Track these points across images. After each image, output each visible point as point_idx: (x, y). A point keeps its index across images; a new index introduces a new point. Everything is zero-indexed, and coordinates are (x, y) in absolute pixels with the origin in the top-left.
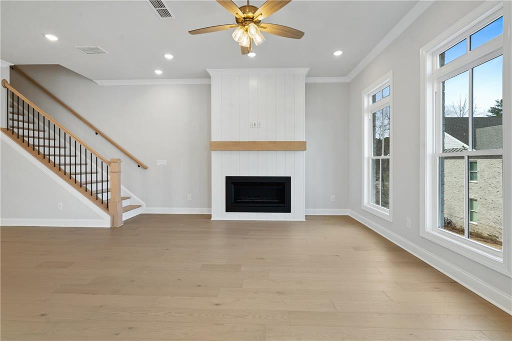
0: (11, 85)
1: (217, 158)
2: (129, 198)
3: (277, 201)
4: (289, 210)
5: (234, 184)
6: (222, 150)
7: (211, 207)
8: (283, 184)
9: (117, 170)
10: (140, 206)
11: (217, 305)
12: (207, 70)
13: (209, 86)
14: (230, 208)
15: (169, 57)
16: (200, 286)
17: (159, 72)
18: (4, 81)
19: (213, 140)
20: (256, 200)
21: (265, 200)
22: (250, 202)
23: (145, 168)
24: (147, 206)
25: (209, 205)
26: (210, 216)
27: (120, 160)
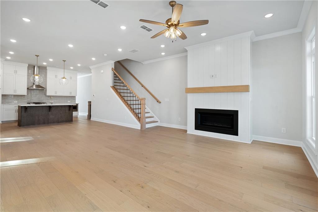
0: (115, 70)
1: (191, 97)
2: (153, 117)
3: (230, 126)
4: (237, 134)
5: (200, 113)
6: (193, 93)
7: (187, 126)
8: (233, 115)
9: (144, 103)
10: (157, 122)
11: (145, 166)
12: (185, 48)
13: (186, 56)
14: (197, 127)
15: (163, 46)
16: (147, 158)
17: (163, 54)
18: (112, 68)
19: (188, 87)
20: (215, 125)
21: (221, 125)
22: (212, 126)
23: (160, 103)
24: (160, 122)
25: (186, 124)
26: (186, 131)
27: (145, 98)
